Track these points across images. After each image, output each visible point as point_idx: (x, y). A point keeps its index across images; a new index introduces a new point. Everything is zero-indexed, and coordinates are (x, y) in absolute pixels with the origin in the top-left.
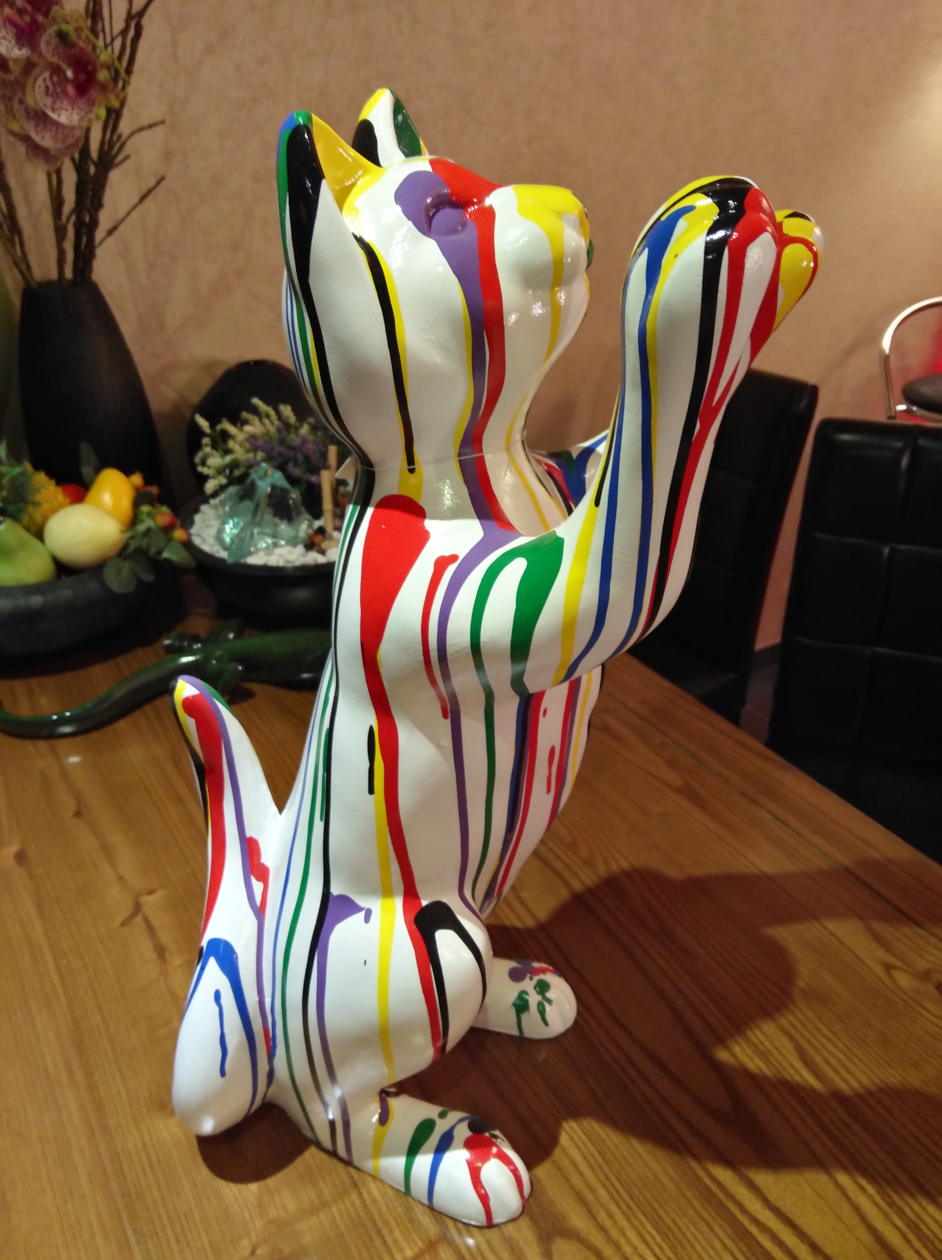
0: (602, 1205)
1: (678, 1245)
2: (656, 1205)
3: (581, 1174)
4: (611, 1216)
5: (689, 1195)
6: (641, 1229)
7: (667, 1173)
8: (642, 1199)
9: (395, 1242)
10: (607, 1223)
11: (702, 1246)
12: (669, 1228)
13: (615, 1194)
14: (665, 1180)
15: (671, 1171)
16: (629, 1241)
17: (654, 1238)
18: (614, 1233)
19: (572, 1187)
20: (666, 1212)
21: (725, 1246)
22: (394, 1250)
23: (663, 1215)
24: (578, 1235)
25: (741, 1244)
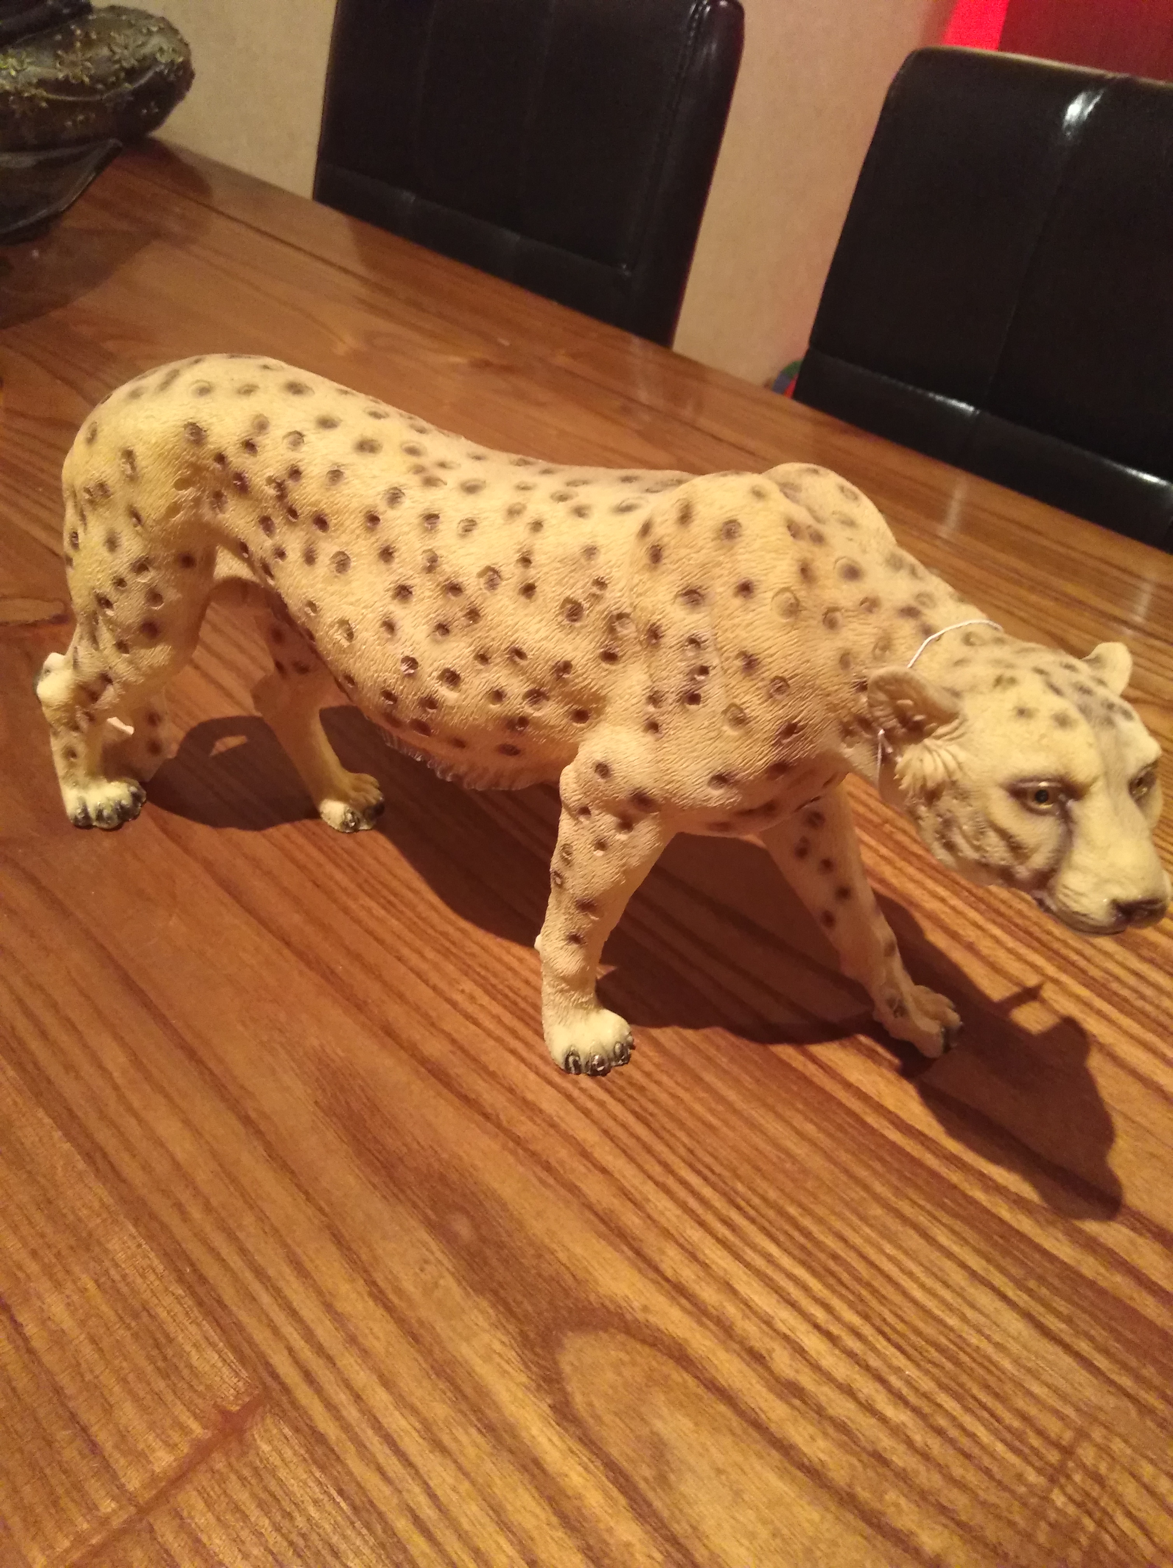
0: (666, 1234)
1: (864, 1293)
2: (792, 1210)
3: (604, 1171)
4: (693, 1256)
5: (863, 1173)
6: (770, 1271)
7: (801, 1135)
8: (756, 1201)
9: (123, 1437)
10: (688, 1274)
11: (922, 1286)
12: (835, 1257)
13: (693, 1203)
14: (801, 1150)
15: (810, 1129)
16: (747, 1305)
17: (806, 1289)
18: (709, 1294)
19: (589, 1207)
20: (820, 1221)
21: (973, 1274)
22: (119, 1462)
23: (815, 1229)
24: (621, 1317)
25: (1006, 1263)
